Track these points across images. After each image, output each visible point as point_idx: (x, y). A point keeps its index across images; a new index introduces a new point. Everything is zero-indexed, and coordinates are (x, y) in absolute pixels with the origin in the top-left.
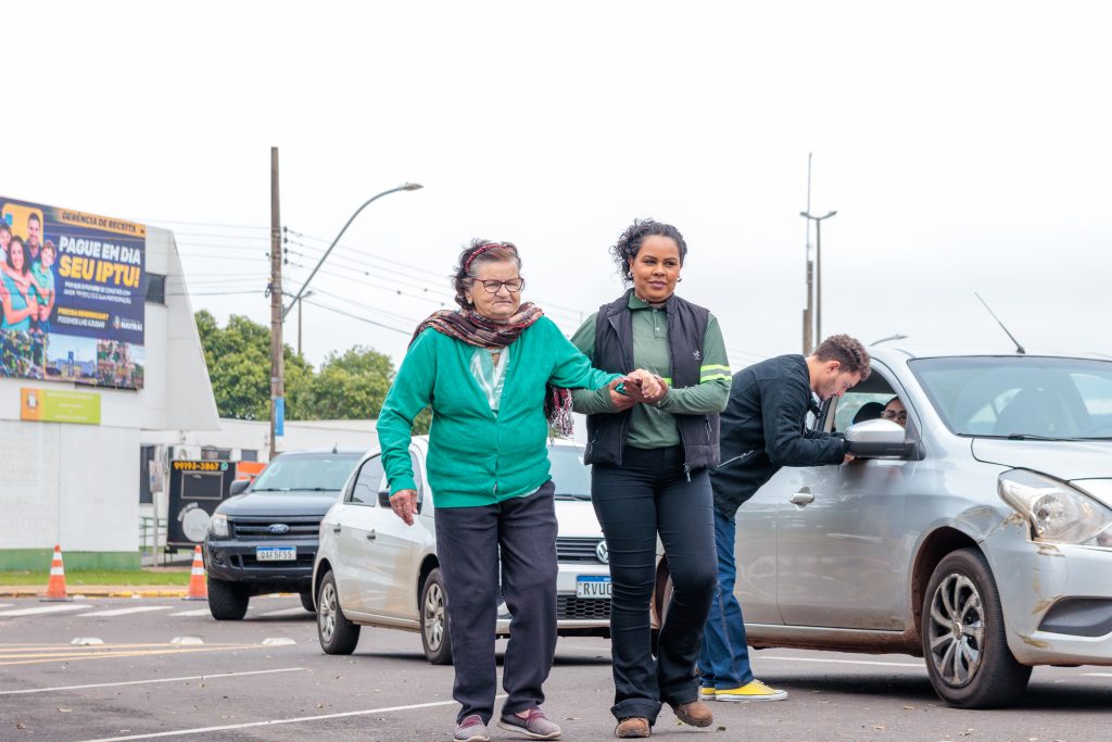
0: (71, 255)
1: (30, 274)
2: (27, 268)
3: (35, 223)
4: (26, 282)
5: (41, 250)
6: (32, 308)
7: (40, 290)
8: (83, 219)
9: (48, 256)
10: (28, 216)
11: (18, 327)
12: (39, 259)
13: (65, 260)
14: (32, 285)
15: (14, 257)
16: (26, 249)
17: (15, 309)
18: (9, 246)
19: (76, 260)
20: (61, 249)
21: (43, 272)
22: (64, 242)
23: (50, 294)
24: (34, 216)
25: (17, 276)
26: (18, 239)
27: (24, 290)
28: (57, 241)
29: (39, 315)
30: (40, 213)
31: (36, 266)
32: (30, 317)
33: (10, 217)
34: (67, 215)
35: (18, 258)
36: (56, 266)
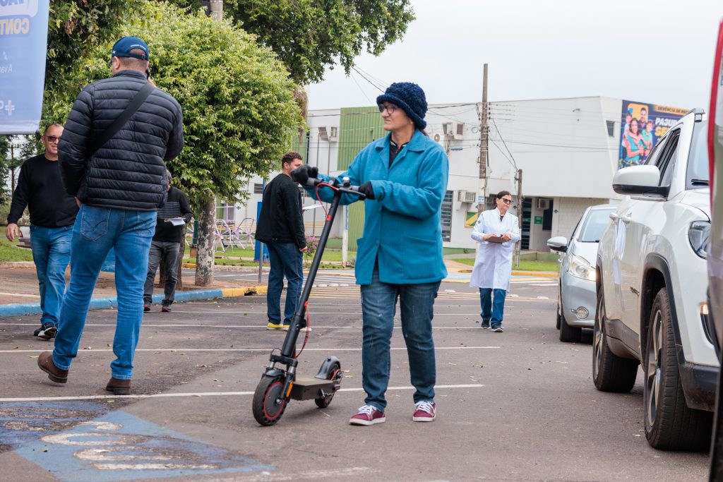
0: (662, 126)
1: (640, 135)
2: (639, 132)
3: (644, 112)
4: (638, 138)
5: (646, 124)
6: (641, 151)
7: (645, 142)
8: (669, 110)
9: (650, 127)
10: (640, 109)
11: (634, 159)
12: (645, 128)
13: (658, 128)
14: (641, 140)
15: (633, 128)
16: (639, 123)
17: (632, 150)
18: (631, 122)
19: (664, 128)
20: (656, 123)
21: (647, 134)
22: (658, 120)
23: (650, 144)
24: (643, 109)
25: (634, 136)
26: (635, 119)
27: (637, 142)
28: (654, 119)
29: (644, 153)
30: (646, 107)
31: (644, 131)
32: (640, 155)
33: (632, 109)
34: (660, 108)
35: (635, 128)
36: (653, 132)
